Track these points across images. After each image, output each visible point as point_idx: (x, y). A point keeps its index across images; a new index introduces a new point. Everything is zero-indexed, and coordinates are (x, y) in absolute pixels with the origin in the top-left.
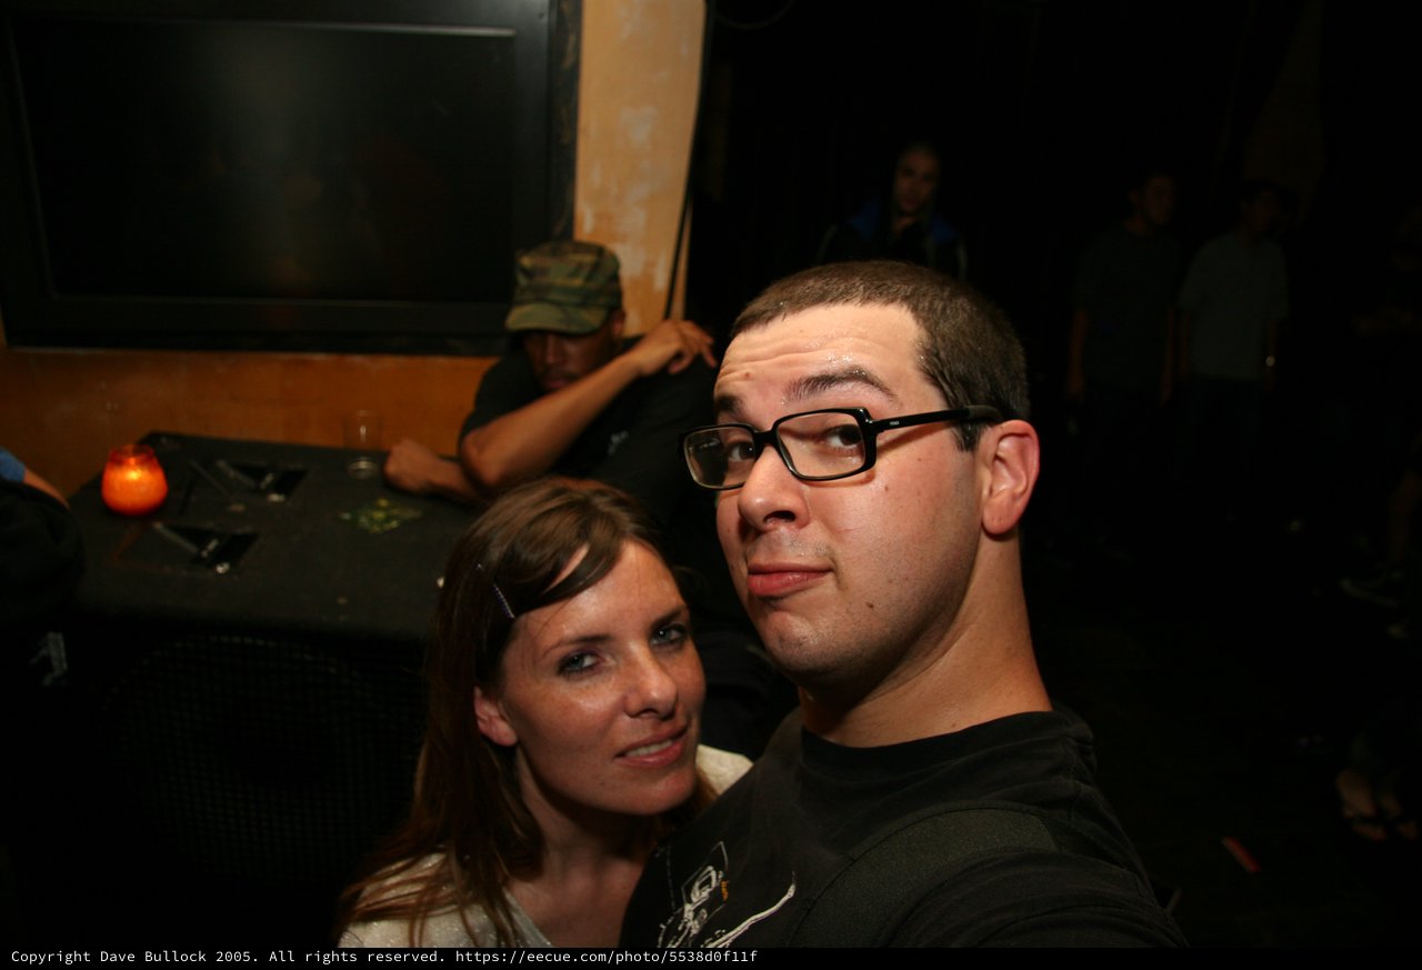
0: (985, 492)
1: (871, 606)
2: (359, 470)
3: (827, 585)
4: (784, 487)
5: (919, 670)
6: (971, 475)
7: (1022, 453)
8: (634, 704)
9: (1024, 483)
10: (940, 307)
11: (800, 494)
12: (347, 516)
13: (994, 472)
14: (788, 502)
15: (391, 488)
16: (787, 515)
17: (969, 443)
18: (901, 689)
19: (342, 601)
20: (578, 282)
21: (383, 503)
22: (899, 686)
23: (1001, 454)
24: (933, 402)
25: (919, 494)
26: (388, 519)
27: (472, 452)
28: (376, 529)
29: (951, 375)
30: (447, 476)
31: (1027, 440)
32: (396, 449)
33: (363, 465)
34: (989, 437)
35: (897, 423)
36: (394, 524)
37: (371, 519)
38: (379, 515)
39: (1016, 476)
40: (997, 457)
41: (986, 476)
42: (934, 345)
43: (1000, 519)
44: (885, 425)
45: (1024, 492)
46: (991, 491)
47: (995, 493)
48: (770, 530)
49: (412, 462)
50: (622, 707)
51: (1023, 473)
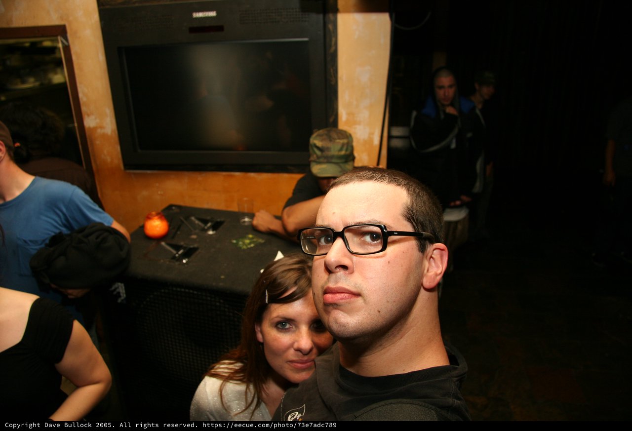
0: (426, 271)
1: (379, 312)
2: (244, 222)
3: (360, 301)
4: (345, 256)
5: (390, 344)
6: (421, 262)
7: (442, 256)
8: (296, 346)
9: (441, 268)
10: (417, 192)
11: (351, 260)
12: (234, 241)
13: (429, 263)
14: (346, 262)
15: (255, 230)
16: (345, 267)
17: (422, 249)
18: (383, 351)
19: (223, 277)
20: (343, 153)
21: (250, 236)
22: (381, 350)
23: (433, 256)
24: (409, 228)
25: (402, 266)
26: (250, 244)
27: (285, 217)
28: (245, 247)
29: (417, 220)
30: (276, 226)
31: (444, 252)
32: (257, 214)
33: (246, 219)
34: (430, 248)
35: (397, 233)
36: (252, 245)
37: (244, 243)
38: (247, 241)
39: (438, 267)
40: (431, 257)
41: (426, 263)
42: (412, 206)
43: (430, 283)
44: (392, 233)
45: (441, 273)
46: (428, 271)
47: (430, 271)
48: (337, 272)
49: (264, 220)
50: (291, 345)
51: (441, 266)
